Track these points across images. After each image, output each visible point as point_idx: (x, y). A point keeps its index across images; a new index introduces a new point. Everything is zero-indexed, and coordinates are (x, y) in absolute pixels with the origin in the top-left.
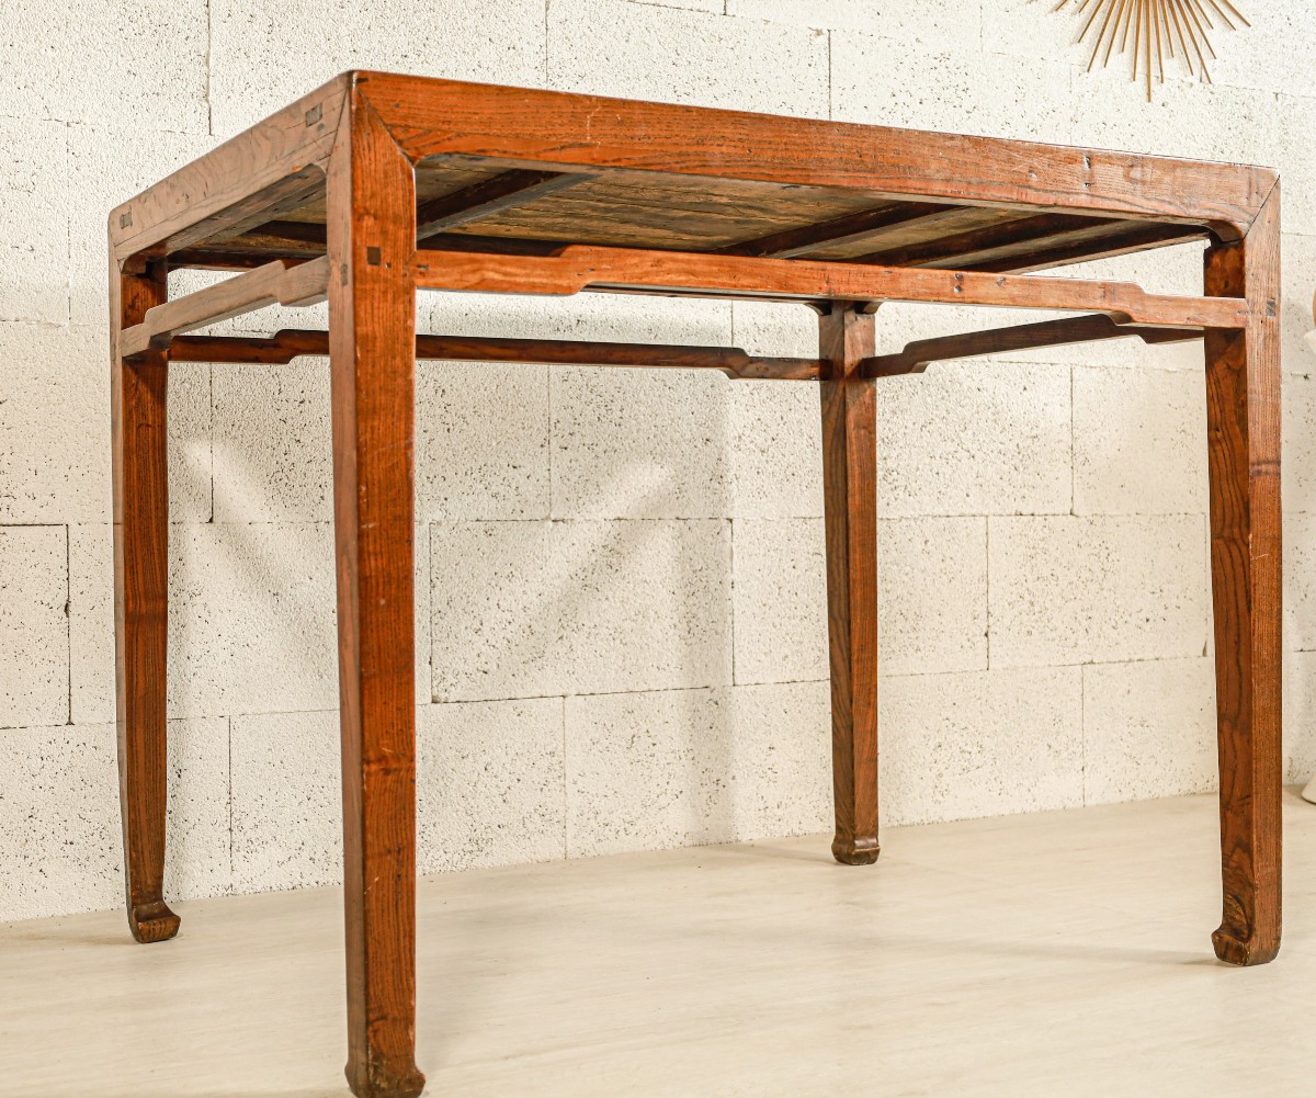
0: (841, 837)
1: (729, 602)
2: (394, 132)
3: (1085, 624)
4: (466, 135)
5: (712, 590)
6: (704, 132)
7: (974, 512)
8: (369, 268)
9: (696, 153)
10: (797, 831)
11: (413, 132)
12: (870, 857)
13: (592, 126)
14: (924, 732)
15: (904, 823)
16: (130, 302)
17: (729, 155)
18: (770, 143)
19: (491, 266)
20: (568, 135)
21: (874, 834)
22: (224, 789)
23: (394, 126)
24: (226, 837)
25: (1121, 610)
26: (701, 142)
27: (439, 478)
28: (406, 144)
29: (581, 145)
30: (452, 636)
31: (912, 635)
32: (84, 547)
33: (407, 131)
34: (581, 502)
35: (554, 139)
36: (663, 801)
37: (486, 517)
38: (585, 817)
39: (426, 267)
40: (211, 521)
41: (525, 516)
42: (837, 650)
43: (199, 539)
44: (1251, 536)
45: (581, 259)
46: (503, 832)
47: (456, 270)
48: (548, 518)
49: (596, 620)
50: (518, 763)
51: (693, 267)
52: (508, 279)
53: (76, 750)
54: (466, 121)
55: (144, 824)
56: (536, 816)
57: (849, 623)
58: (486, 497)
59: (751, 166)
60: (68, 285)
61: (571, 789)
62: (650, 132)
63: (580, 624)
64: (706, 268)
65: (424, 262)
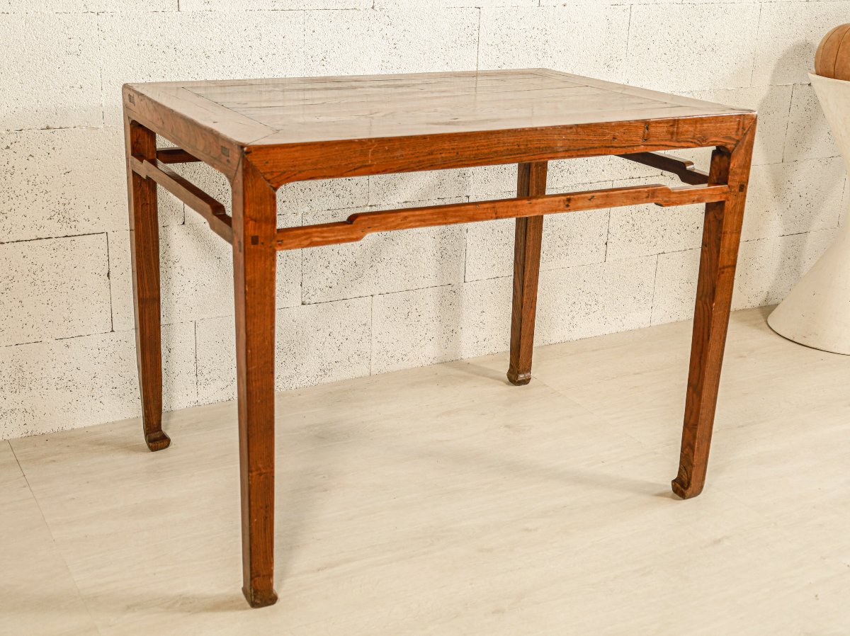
0: (512, 370)
1: (465, 240)
2: (266, 176)
3: (662, 233)
4: (304, 171)
5: (455, 234)
6: (433, 148)
7: (606, 179)
8: (252, 247)
9: (428, 160)
10: (494, 352)
11: (275, 175)
12: (526, 382)
13: (372, 155)
14: (566, 297)
15: (551, 343)
16: (135, 140)
17: (446, 157)
18: (469, 148)
19: (317, 234)
20: (359, 162)
21: (529, 370)
22: (193, 356)
23: (265, 173)
24: (194, 379)
25: (683, 224)
26: (431, 153)
27: (307, 190)
28: (272, 181)
29: (366, 166)
30: (313, 271)
31: (565, 248)
32: (117, 243)
33: (272, 175)
34: (385, 195)
35: (351, 165)
36: (423, 343)
37: (333, 208)
38: (381, 354)
39: (282, 241)
40: (184, 223)
41: (354, 205)
42: (517, 279)
43: (177, 234)
44: (714, 304)
45: (363, 223)
46: (338, 365)
47: (297, 240)
48: (367, 205)
49: (391, 256)
50: (347, 330)
51: (423, 218)
52: (325, 239)
53: (116, 344)
54: (304, 164)
55: (151, 397)
56: (356, 356)
57: (524, 268)
58: (332, 197)
59: (458, 161)
60: (102, 105)
61: (374, 341)
62: (403, 153)
63: (382, 259)
64: (430, 217)
65: (280, 239)
